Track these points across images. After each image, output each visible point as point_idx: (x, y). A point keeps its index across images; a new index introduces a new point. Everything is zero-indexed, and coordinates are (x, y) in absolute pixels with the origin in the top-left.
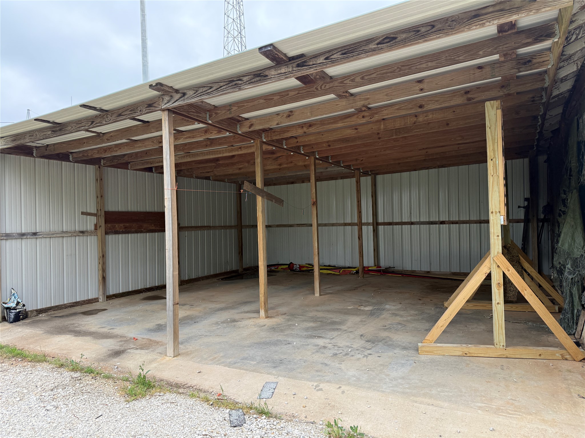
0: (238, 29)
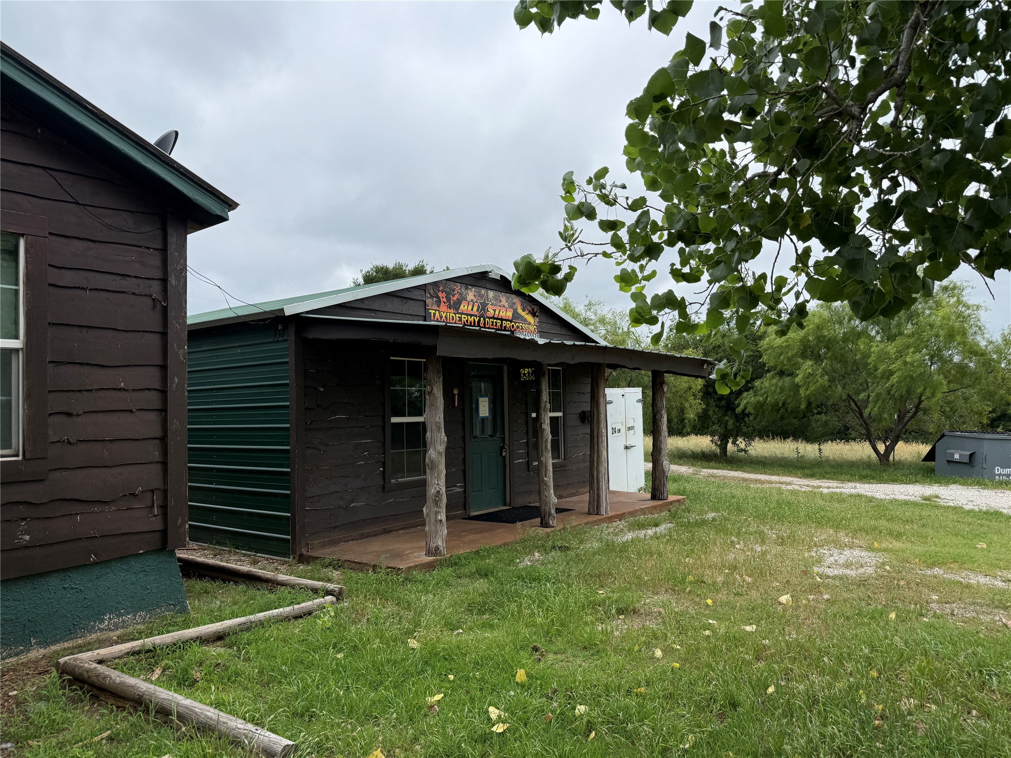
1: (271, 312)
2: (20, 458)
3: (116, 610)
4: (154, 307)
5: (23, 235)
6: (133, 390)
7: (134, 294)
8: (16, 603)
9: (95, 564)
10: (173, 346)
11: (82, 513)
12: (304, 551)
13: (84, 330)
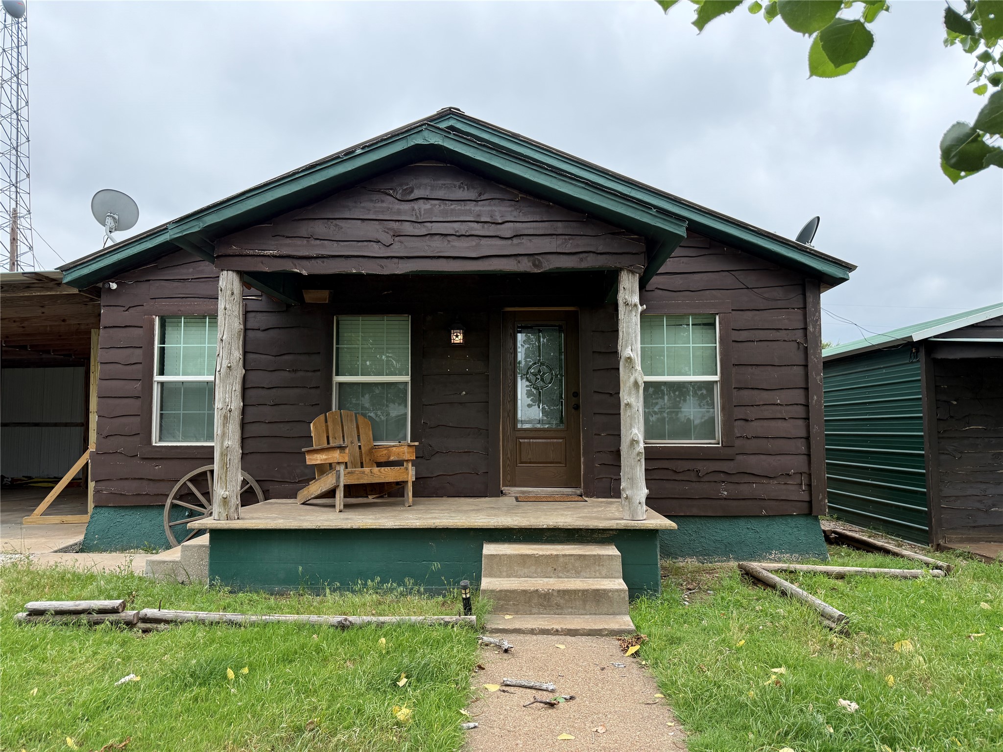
0: (12, 68)
1: (903, 339)
2: (720, 445)
3: (780, 549)
4: (799, 348)
5: (717, 314)
6: (786, 405)
7: (784, 341)
8: (722, 531)
9: (765, 516)
10: (812, 374)
11: (756, 483)
12: (941, 542)
13: (754, 367)
